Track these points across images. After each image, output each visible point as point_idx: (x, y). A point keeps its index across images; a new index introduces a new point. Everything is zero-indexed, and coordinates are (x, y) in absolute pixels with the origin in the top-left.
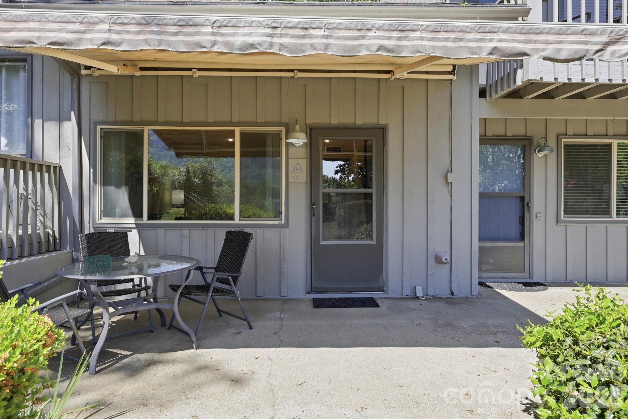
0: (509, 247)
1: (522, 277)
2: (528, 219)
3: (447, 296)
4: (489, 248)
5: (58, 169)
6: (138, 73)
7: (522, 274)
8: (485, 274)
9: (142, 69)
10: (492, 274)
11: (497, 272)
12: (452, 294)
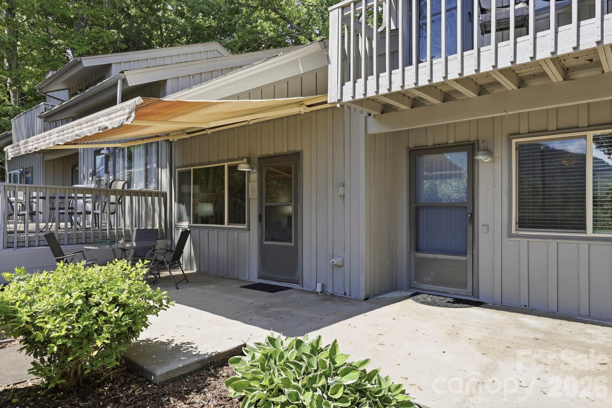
0: (450, 260)
1: (463, 293)
2: (471, 232)
3: (341, 295)
4: (430, 259)
5: (165, 194)
6: (188, 136)
7: (464, 290)
8: (428, 285)
9: (189, 133)
10: (433, 286)
11: (438, 285)
12: (345, 294)
